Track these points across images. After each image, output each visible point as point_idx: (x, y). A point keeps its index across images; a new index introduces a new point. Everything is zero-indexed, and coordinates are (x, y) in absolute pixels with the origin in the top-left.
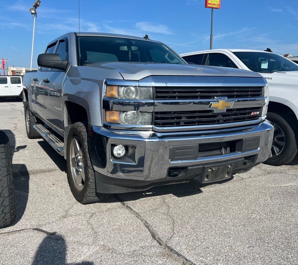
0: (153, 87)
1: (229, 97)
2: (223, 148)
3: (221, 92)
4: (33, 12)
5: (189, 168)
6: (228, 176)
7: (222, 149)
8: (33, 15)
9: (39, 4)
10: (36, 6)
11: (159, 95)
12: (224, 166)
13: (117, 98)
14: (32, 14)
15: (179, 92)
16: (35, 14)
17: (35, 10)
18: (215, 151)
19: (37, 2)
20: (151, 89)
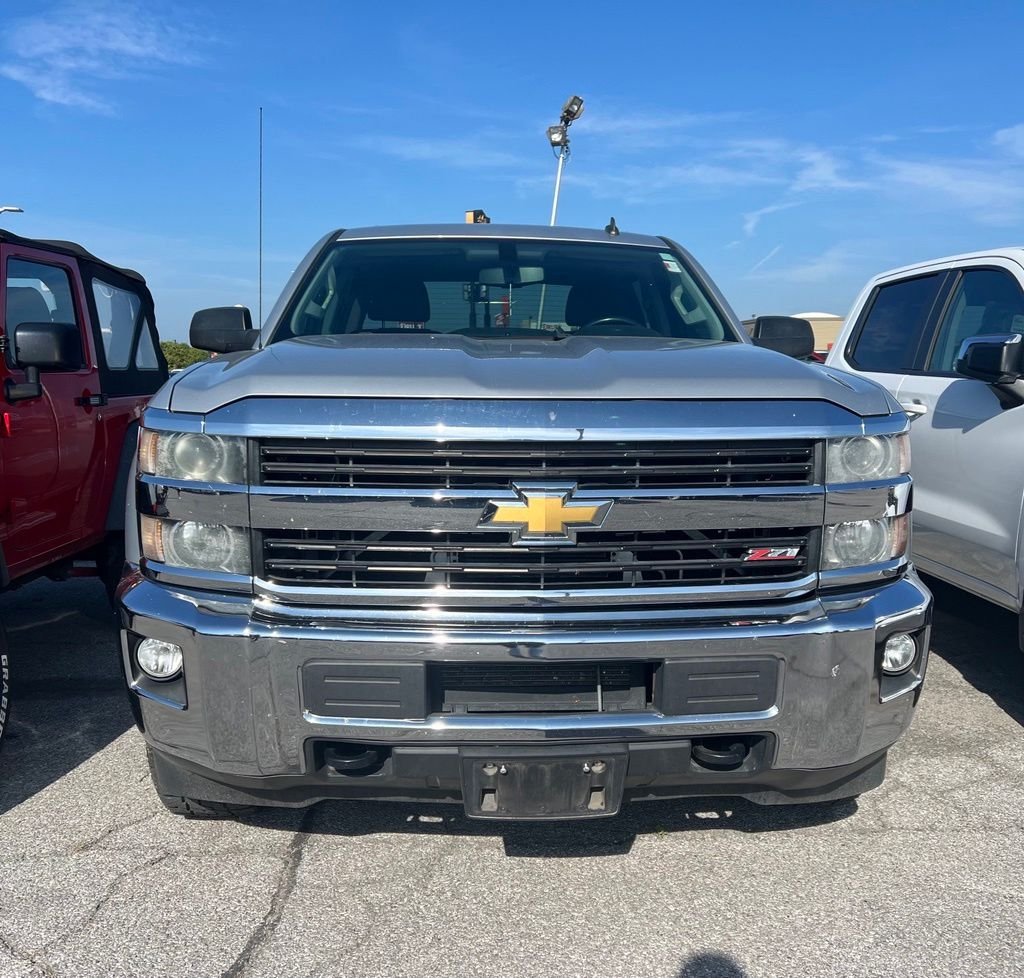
0: (248, 438)
1: (585, 482)
2: (599, 687)
3: (551, 462)
4: (557, 137)
5: (399, 750)
6: (603, 807)
7: (596, 691)
8: (558, 149)
9: (576, 108)
10: (569, 117)
11: (271, 467)
12: (561, 762)
13: (151, 471)
14: (555, 144)
15: (358, 460)
16: (564, 143)
17: (564, 134)
18: (574, 696)
19: (572, 104)
20: (243, 447)
